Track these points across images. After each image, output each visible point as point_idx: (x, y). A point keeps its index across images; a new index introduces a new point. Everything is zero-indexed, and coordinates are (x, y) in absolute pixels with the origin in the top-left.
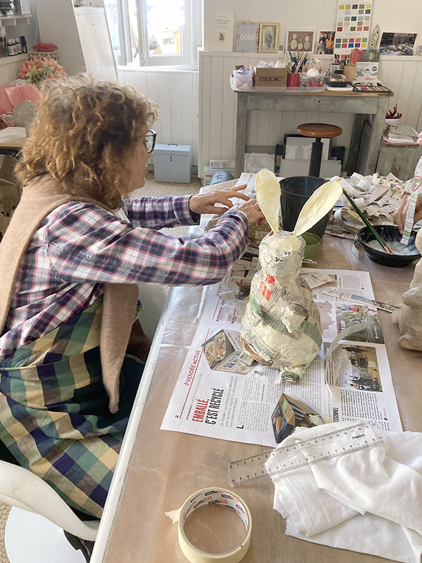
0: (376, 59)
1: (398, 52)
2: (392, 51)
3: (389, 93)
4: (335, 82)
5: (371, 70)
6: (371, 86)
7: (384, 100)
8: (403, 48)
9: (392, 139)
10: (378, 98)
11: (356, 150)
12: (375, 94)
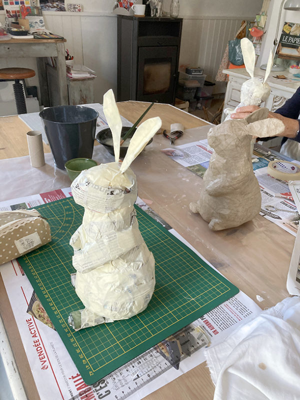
0: (40, 14)
1: (55, 9)
2: (50, 8)
3: (62, 40)
4: (16, 32)
5: (39, 22)
6: (46, 34)
7: (59, 44)
8: (58, 5)
9: (75, 75)
10: (56, 43)
11: (46, 88)
12: (53, 41)
